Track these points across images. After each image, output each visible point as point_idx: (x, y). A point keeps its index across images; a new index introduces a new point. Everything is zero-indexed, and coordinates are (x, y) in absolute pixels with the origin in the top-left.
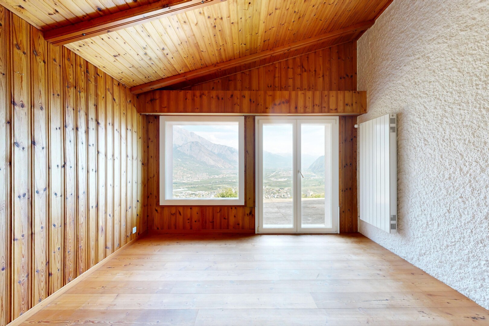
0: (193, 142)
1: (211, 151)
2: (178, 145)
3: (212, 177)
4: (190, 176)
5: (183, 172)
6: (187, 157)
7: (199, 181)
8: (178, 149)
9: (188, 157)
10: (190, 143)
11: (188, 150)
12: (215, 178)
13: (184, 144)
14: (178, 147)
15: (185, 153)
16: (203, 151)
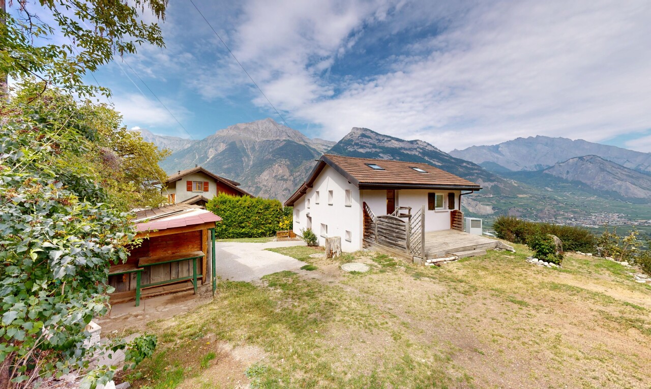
0: (581, 158)
1: (637, 170)
2: (547, 166)
3: (636, 223)
4: (572, 216)
5: (555, 210)
6: (567, 185)
7: (597, 227)
8: (546, 172)
9: (571, 184)
10: (575, 159)
11: (568, 172)
12: (647, 225)
13: (560, 162)
14: (546, 169)
15: (563, 178)
16: (609, 172)
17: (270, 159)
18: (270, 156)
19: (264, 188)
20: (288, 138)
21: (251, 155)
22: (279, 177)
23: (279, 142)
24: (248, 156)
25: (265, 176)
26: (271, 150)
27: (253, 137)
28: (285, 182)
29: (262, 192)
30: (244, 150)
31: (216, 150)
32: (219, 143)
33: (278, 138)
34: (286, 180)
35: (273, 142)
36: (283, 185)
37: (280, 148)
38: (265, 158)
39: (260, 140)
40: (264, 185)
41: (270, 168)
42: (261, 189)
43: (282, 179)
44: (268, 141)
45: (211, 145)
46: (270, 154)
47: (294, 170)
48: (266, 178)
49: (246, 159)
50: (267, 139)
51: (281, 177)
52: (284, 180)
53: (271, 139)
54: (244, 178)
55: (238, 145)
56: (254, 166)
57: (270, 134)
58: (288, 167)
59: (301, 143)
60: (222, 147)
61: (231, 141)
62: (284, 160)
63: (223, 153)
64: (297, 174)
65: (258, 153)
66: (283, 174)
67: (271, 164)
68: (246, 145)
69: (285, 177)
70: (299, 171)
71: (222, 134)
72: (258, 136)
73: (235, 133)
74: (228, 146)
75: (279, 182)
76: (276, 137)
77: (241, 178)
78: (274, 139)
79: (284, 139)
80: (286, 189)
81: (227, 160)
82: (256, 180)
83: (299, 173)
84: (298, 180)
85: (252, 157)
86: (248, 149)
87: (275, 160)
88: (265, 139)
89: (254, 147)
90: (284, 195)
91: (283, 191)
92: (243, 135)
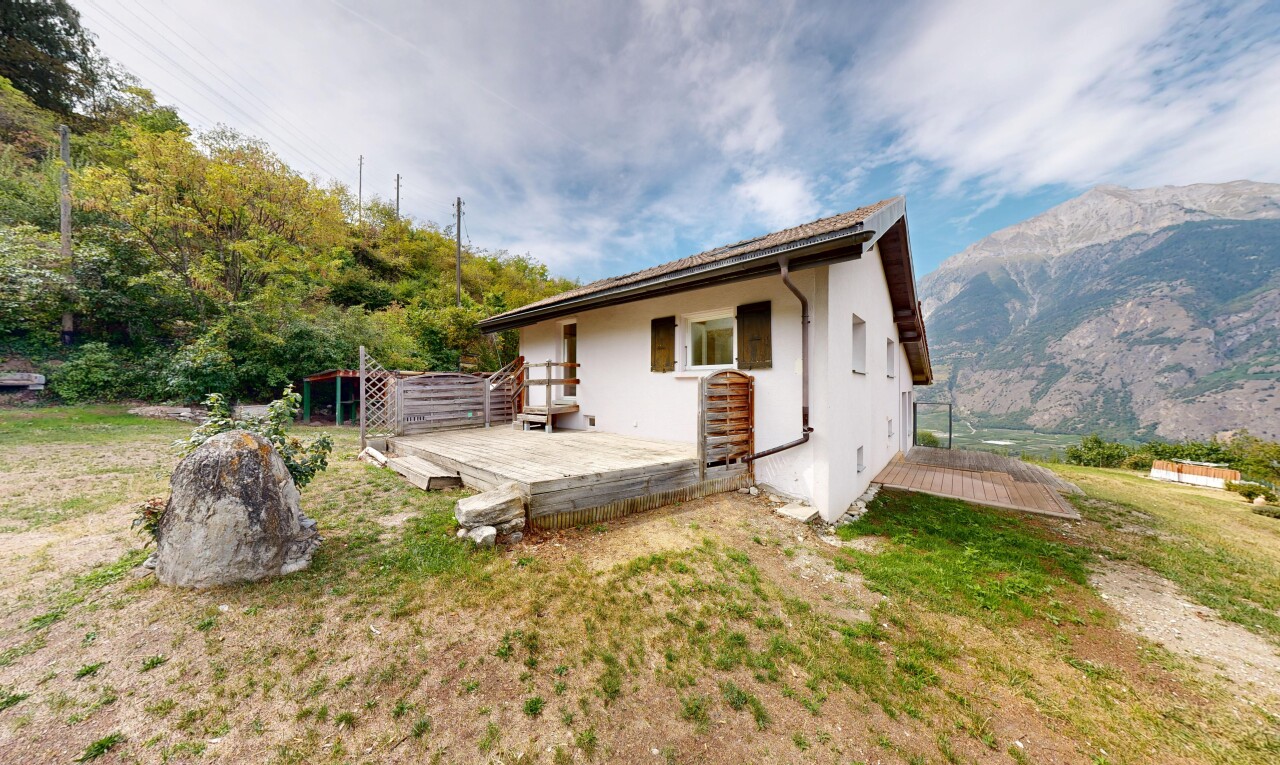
17: (1102, 293)
18: (1104, 285)
19: (1076, 367)
20: (1188, 218)
21: (1034, 293)
22: (1137, 335)
23: (1145, 238)
24: (1024, 298)
25: (1083, 338)
26: (1105, 268)
27: (1039, 251)
28: (1167, 349)
29: (1070, 377)
30: (1012, 288)
31: (939, 299)
32: (946, 283)
33: (1137, 229)
34: (1179, 340)
35: (1116, 246)
36: (1158, 356)
37: (1146, 255)
38: (1081, 293)
39: (1062, 252)
40: (1077, 361)
41: (1099, 314)
42: (1065, 371)
43: (1156, 338)
44: (1092, 246)
45: (930, 292)
46: (1103, 278)
47: (1219, 307)
48: (1084, 343)
49: (1018, 305)
50: (1090, 243)
51: (1150, 335)
52: (1163, 342)
53: (1105, 240)
54: (1010, 348)
55: (994, 278)
56: (1040, 317)
57: (1103, 228)
58: (1184, 302)
59: (1263, 215)
60: (954, 290)
61: (974, 275)
62: (1164, 284)
63: (956, 301)
64: (1233, 318)
65: (1056, 285)
66: (1159, 325)
67: (1107, 305)
68: (1017, 274)
69: (1170, 334)
70: (1246, 309)
71: (954, 265)
72: (1055, 243)
73: (986, 254)
74: (968, 287)
75: (1136, 348)
76: (1130, 227)
77: (1001, 348)
78: (1120, 235)
79: (1166, 223)
80: (1175, 368)
81: (964, 314)
82: (1048, 351)
83: (1246, 315)
84: (1243, 339)
85: (1037, 297)
86: (1022, 281)
87: (1123, 292)
88: (1081, 245)
89: (1044, 272)
90: (1162, 386)
91: (1159, 373)
92: (1009, 254)
